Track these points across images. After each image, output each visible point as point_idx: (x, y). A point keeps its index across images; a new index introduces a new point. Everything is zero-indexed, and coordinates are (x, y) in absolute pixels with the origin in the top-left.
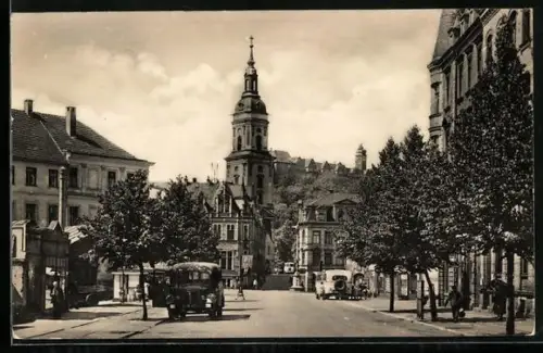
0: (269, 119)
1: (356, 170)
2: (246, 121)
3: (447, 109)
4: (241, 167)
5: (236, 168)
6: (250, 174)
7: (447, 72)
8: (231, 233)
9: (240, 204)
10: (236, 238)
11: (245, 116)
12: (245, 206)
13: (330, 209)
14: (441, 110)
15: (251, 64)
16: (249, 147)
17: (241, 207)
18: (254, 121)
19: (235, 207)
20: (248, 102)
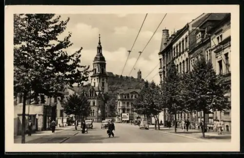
0: (106, 62)
1: (138, 79)
2: (98, 63)
3: (164, 67)
4: (96, 79)
5: (95, 80)
6: (100, 82)
7: (164, 56)
8: (94, 103)
9: (97, 93)
10: (96, 105)
11: (98, 62)
12: (99, 94)
13: (128, 94)
14: (162, 67)
15: (100, 43)
16: (99, 73)
17: (98, 94)
18: (100, 64)
19: (96, 94)
20: (99, 57)
